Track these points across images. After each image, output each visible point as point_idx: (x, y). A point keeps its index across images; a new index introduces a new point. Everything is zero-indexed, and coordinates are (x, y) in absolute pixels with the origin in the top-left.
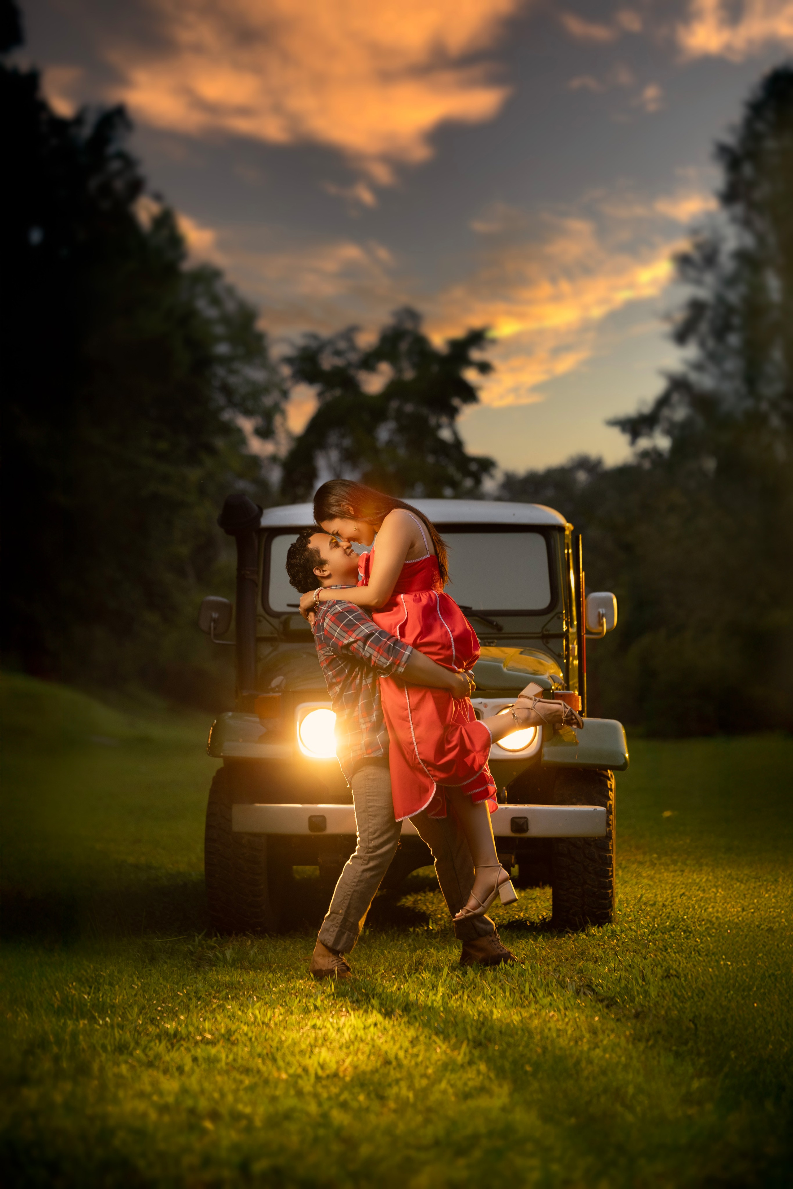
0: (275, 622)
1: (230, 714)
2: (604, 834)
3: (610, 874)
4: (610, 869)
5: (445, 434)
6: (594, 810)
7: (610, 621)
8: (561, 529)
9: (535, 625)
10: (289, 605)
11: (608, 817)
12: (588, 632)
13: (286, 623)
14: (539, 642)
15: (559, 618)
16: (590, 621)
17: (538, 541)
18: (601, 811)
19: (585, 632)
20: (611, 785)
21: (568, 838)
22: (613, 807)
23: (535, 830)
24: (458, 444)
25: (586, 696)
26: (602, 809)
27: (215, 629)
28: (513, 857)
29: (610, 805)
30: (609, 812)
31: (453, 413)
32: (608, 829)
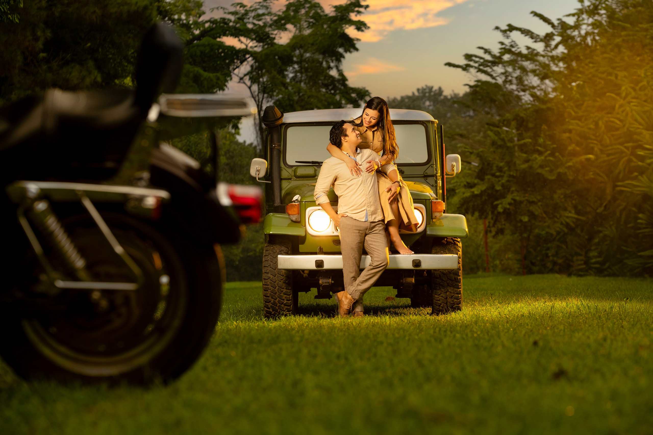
0: (290, 170)
1: (272, 214)
2: (457, 268)
3: (460, 287)
4: (460, 284)
5: (334, 73)
6: (452, 256)
7: (457, 169)
8: (433, 122)
9: (420, 171)
10: (296, 162)
11: (458, 259)
12: (447, 175)
13: (295, 171)
14: (423, 179)
15: (432, 167)
16: (448, 169)
17: (421, 129)
18: (455, 257)
19: (445, 174)
20: (460, 245)
21: (439, 270)
22: (461, 255)
23: (424, 266)
24: (343, 79)
25: (446, 202)
26: (456, 255)
27: (258, 175)
28: (413, 279)
29: (460, 254)
30: (459, 258)
31: (339, 58)
32: (459, 265)
